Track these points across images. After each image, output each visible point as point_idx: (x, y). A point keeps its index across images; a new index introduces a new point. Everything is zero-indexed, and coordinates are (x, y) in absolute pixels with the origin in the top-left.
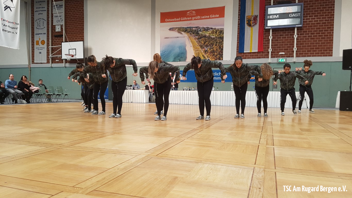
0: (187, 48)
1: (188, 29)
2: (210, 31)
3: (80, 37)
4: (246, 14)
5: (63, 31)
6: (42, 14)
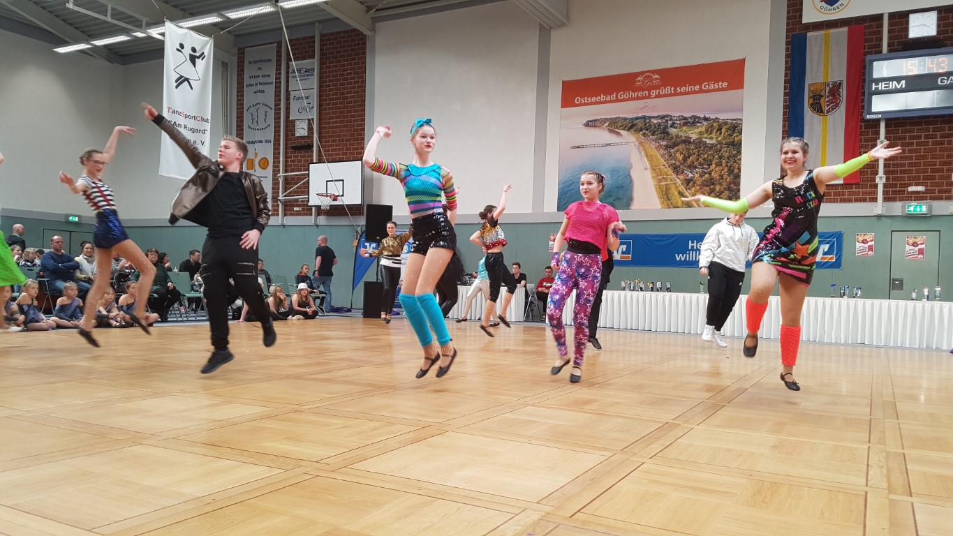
0: (635, 175)
1: (638, 121)
2: (701, 126)
3: (354, 149)
4: (809, 80)
5: (313, 134)
6: (264, 91)
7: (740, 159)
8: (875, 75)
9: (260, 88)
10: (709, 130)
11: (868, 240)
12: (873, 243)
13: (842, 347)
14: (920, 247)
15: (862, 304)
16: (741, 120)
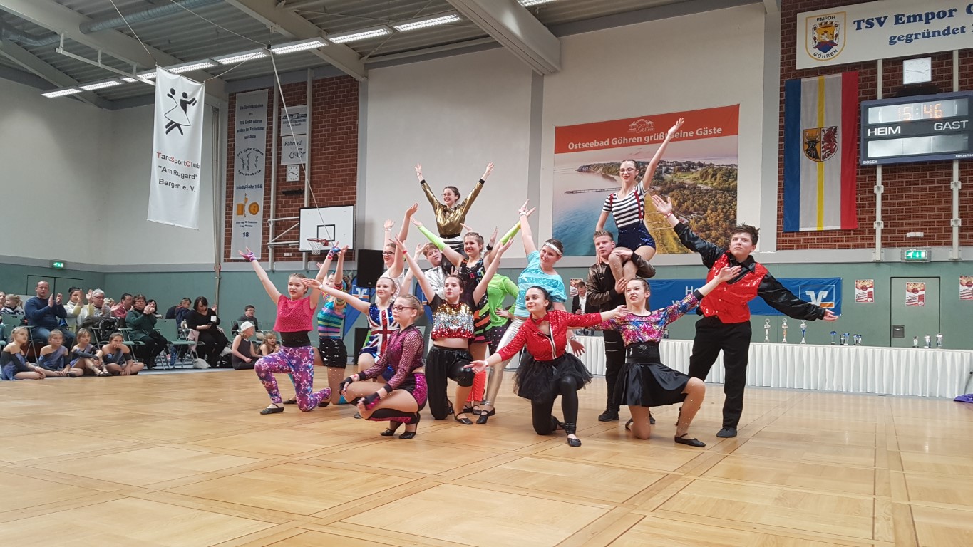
2: (695, 172)
3: (346, 194)
4: (804, 126)
5: (304, 178)
6: (254, 137)
7: (736, 205)
8: (870, 122)
9: (252, 133)
10: (704, 176)
11: (868, 286)
12: (872, 289)
13: (844, 396)
14: (920, 293)
15: (863, 353)
16: (736, 166)
